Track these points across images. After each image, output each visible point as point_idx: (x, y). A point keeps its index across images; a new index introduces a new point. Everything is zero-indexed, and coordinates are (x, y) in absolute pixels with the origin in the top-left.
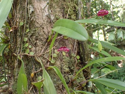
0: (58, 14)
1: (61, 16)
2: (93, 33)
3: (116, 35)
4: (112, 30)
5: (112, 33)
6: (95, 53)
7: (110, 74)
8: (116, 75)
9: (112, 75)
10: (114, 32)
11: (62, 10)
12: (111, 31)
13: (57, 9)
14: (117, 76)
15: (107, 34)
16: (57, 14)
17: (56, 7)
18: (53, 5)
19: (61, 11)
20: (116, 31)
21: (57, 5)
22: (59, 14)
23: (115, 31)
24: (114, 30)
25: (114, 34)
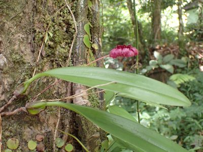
0: (20, 49)
1: (28, 51)
2: (162, 11)
3: (200, 14)
4: (194, 6)
5: (194, 12)
6: (163, 47)
7: (186, 85)
8: (194, 87)
9: (189, 85)
10: (198, 10)
11: (30, 37)
12: (193, 8)
13: (16, 36)
14: (196, 88)
15: (186, 13)
16: (16, 47)
17: (13, 31)
18: (7, 26)
19: (28, 38)
20: (201, 8)
21: (17, 26)
22: (23, 48)
23: (199, 8)
24: (197, 7)
25: (197, 14)
